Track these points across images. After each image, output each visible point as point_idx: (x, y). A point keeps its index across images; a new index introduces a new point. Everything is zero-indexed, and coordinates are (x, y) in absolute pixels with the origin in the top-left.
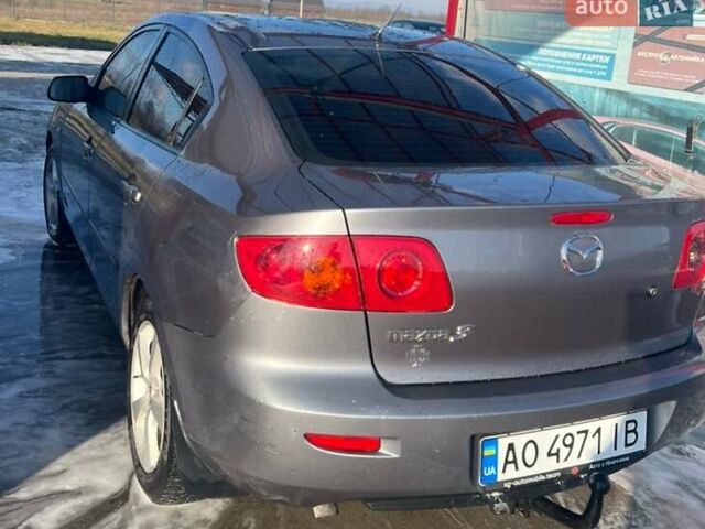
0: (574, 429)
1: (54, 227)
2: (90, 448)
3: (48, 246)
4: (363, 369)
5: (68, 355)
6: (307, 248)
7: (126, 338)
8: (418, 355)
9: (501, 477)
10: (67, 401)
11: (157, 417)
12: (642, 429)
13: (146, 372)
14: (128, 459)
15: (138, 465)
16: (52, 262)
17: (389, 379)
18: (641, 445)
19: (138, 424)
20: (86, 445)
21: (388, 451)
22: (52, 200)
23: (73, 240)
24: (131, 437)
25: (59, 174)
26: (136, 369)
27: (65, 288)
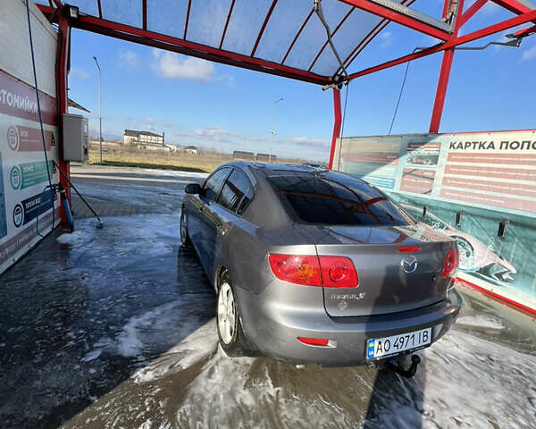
0: (404, 335)
1: (184, 240)
2: (201, 331)
3: (181, 247)
4: (321, 310)
5: (191, 291)
6: (297, 260)
7: (216, 288)
8: (344, 305)
9: (375, 356)
10: (191, 311)
11: (230, 321)
12: (429, 335)
13: (226, 303)
14: (217, 337)
15: (221, 340)
16: (182, 253)
17: (331, 315)
18: (429, 342)
19: (221, 323)
20: (199, 329)
21: (331, 345)
22: (183, 229)
23: (192, 245)
24: (218, 328)
25: (187, 220)
26: (220, 300)
27: (187, 264)
